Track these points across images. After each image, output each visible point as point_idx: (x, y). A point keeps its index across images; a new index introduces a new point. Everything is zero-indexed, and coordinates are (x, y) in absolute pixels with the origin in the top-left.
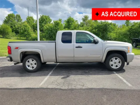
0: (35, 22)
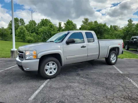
0: (37, 25)
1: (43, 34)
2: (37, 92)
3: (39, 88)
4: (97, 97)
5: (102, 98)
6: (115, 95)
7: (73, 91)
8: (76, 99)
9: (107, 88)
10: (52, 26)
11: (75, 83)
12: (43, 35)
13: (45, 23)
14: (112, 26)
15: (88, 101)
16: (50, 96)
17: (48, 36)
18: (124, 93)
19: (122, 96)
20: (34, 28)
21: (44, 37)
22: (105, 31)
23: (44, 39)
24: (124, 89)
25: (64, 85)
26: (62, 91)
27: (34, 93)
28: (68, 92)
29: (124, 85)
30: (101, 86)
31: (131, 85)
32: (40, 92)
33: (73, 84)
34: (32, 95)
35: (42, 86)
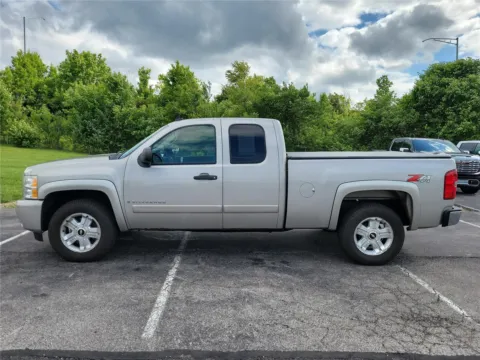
0: (46, 75)
1: (81, 112)
2: (155, 316)
3: (156, 305)
4: (334, 319)
5: (347, 321)
6: (378, 311)
7: (264, 307)
8: (279, 326)
9: (353, 296)
10: (116, 84)
11: (257, 285)
12: (79, 118)
13: (81, 67)
14: (328, 95)
15: (314, 331)
16: (203, 324)
17: (102, 122)
18: (400, 307)
19: (398, 315)
20: (36, 88)
21: (85, 125)
22: (307, 113)
23: (83, 132)
24: (397, 296)
25: (228, 293)
26: (231, 311)
27: (147, 319)
28: (249, 311)
29: (394, 286)
30: (336, 292)
31: (413, 285)
32: (165, 316)
33: (254, 288)
34: (145, 325)
35: (162, 299)
